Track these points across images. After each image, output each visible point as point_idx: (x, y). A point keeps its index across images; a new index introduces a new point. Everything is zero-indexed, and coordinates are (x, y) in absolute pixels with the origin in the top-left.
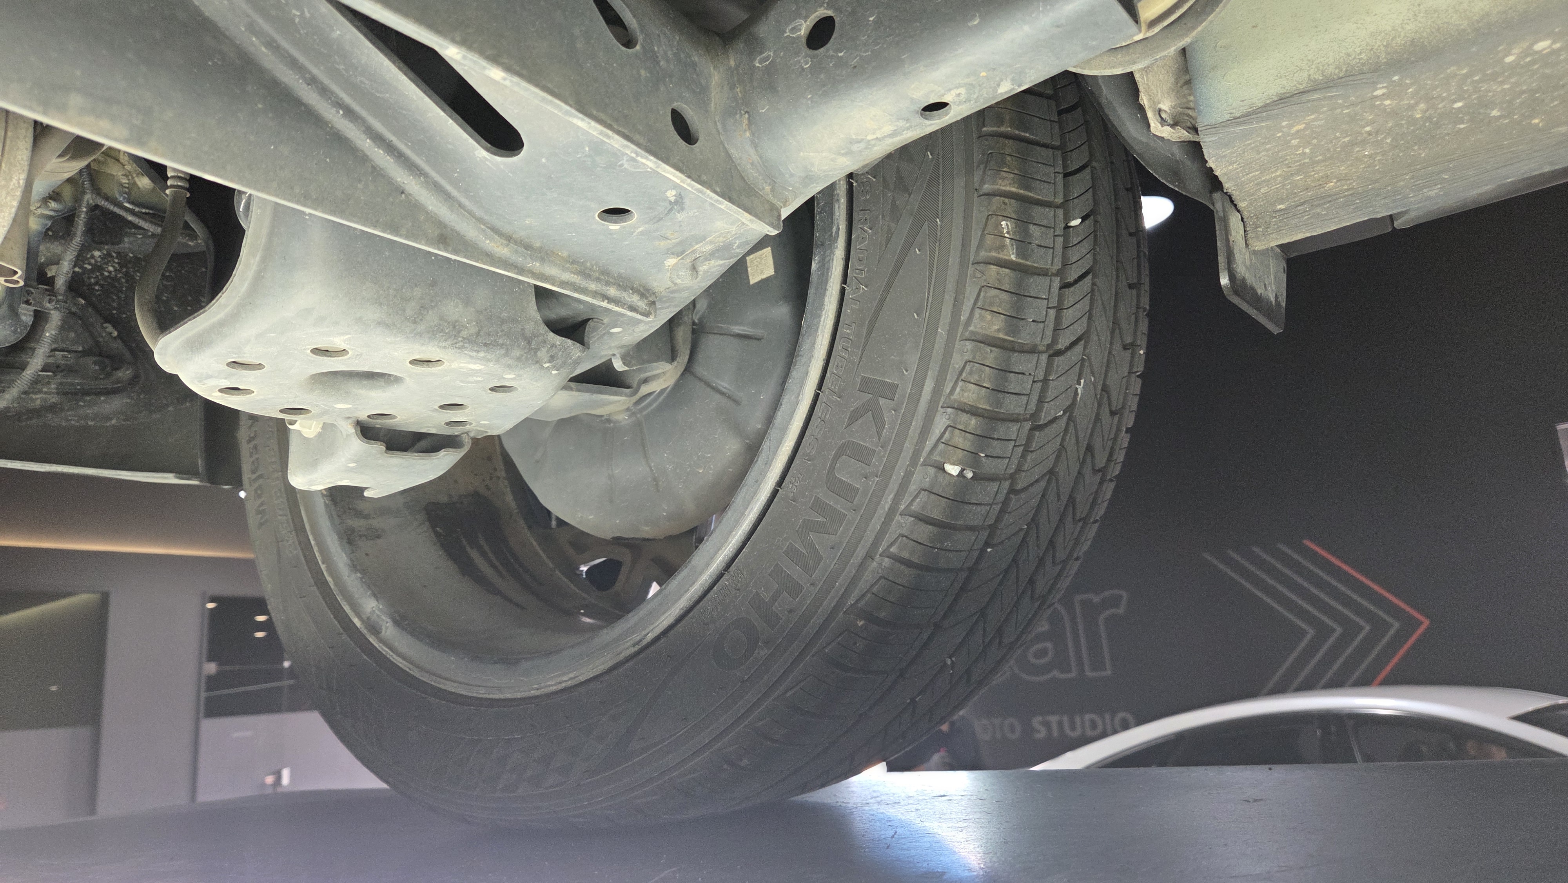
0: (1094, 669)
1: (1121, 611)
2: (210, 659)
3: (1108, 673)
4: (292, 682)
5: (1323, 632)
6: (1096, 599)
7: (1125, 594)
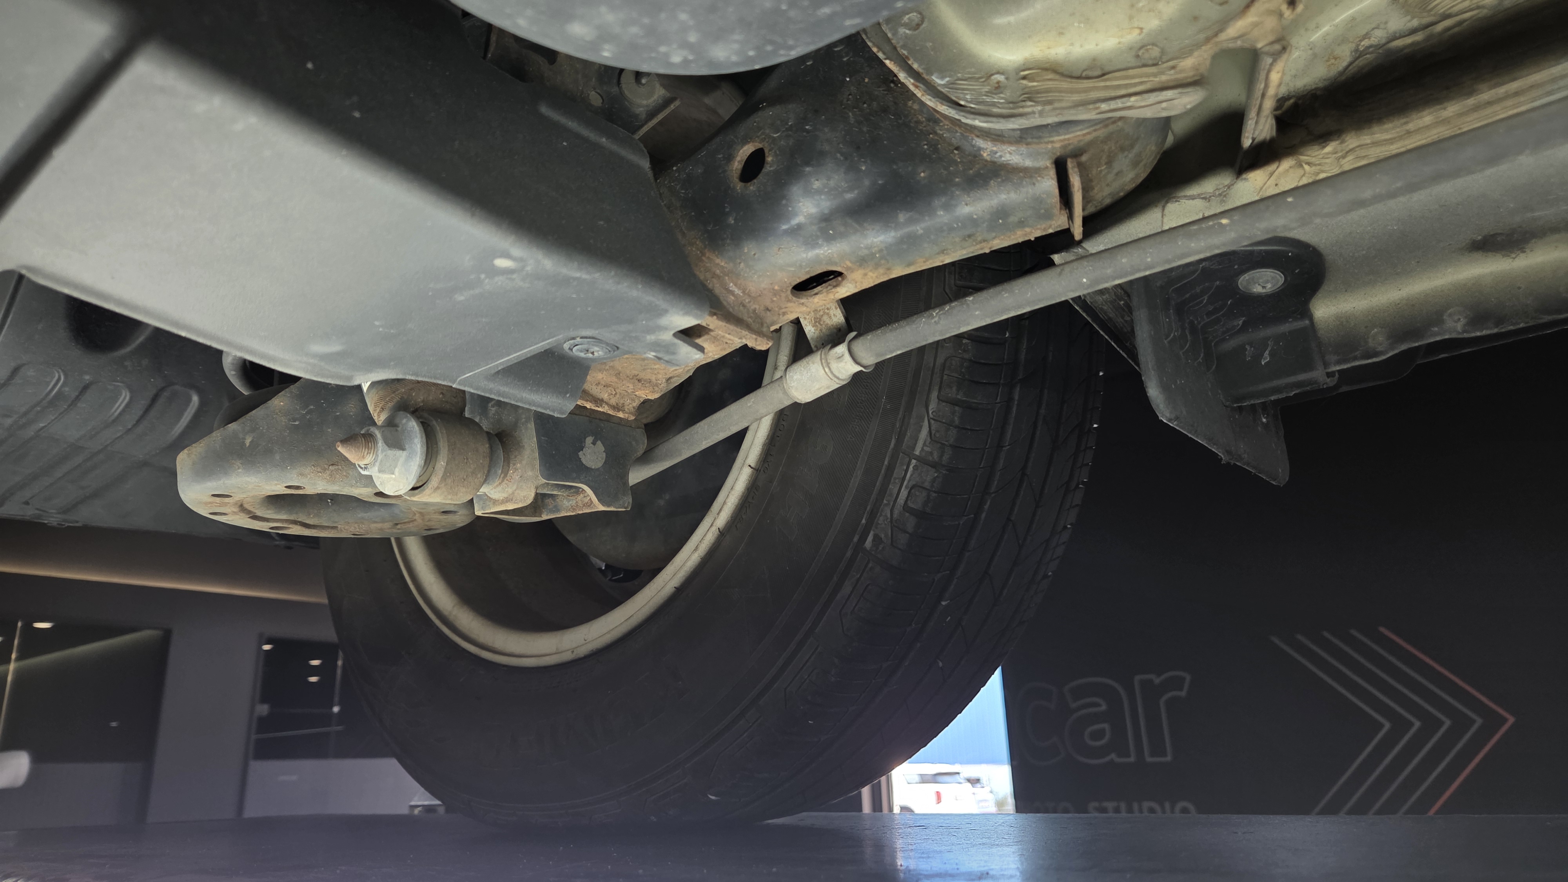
0: (1152, 755)
1: (1183, 694)
2: (263, 701)
3: (1169, 758)
4: (340, 728)
5: (1399, 725)
6: (1157, 681)
7: (1188, 678)
